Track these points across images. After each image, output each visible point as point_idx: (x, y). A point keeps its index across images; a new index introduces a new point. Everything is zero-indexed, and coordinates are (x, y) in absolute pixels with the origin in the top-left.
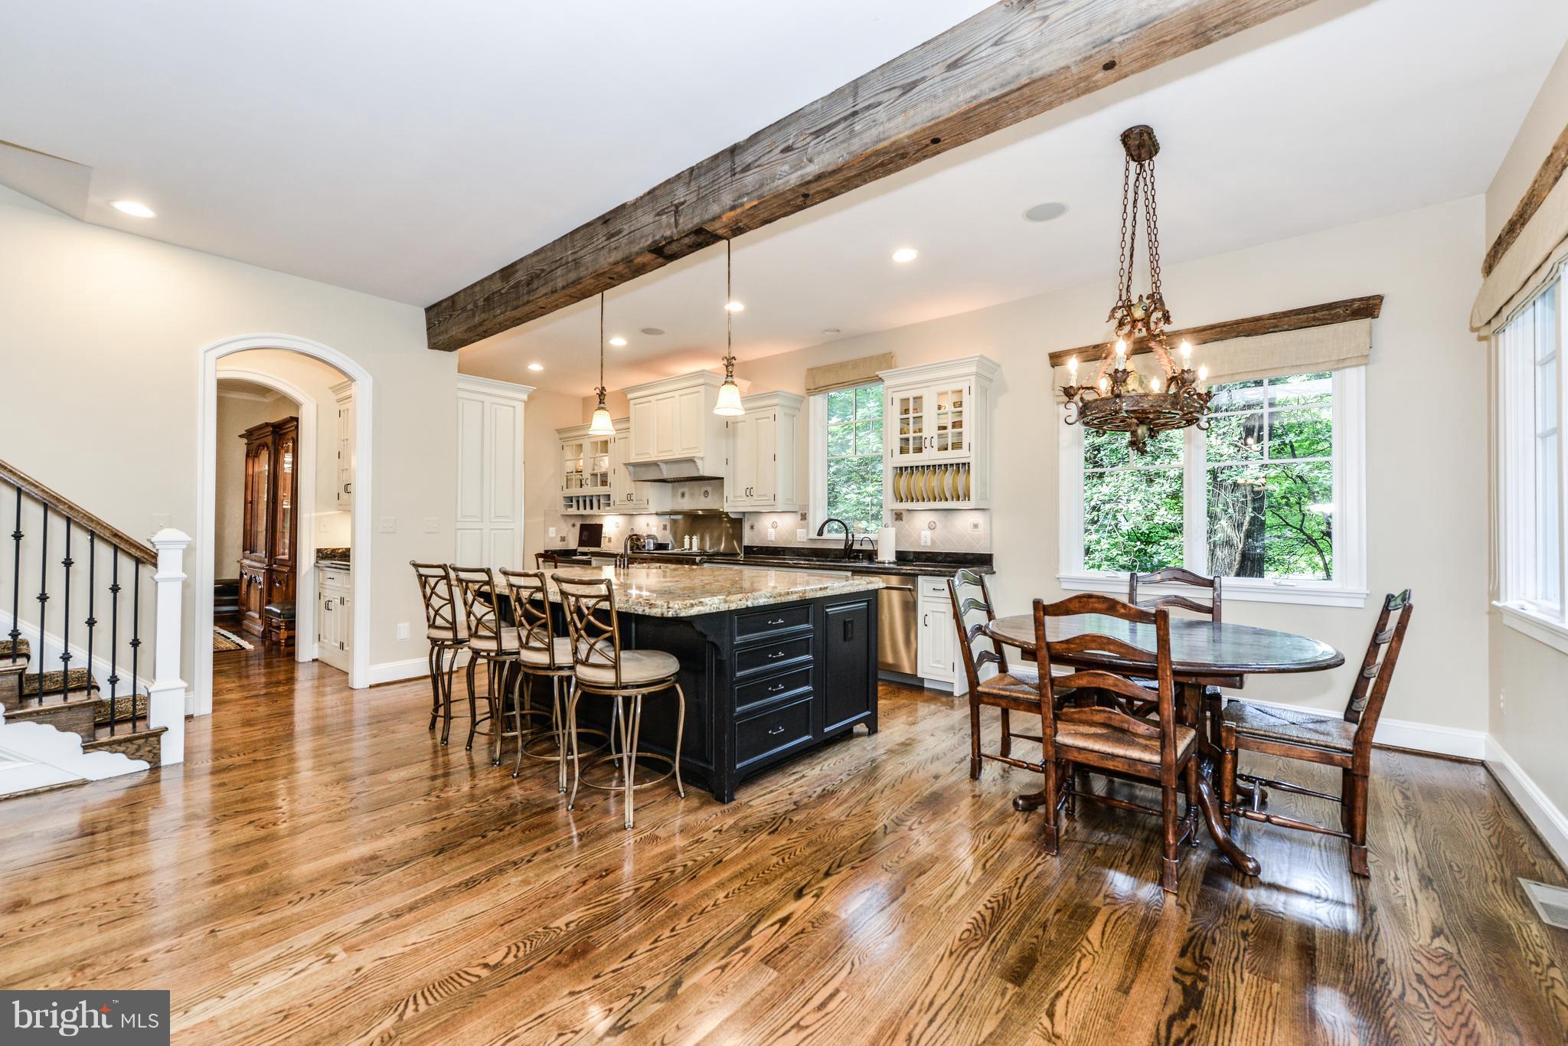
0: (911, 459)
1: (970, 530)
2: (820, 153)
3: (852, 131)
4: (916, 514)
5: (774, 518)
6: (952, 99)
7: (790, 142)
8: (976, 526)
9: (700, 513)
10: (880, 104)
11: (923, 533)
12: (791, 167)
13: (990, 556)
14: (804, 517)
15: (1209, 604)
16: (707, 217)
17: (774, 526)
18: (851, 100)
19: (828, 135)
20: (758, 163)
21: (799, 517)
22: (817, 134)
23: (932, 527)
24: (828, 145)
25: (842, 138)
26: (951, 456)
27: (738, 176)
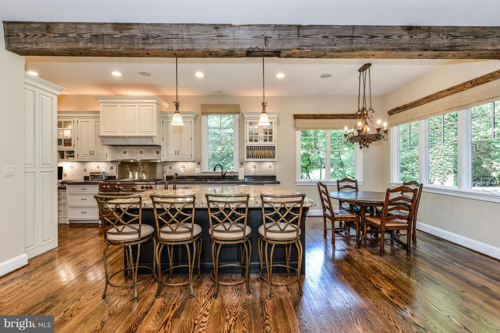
0: (253, 144)
1: (268, 168)
2: (339, 44)
3: (352, 42)
4: (249, 163)
5: (183, 164)
6: (386, 46)
7: (327, 35)
8: (270, 167)
9: (132, 161)
10: (362, 37)
11: (252, 169)
12: (327, 44)
13: (275, 176)
14: (199, 163)
15: (355, 187)
16: (284, 48)
17: (183, 167)
18: (351, 31)
19: (342, 39)
20: (311, 36)
21: (197, 164)
22: (338, 37)
23: (255, 167)
24: (343, 42)
25: (348, 42)
26: (268, 144)
27: (301, 38)
